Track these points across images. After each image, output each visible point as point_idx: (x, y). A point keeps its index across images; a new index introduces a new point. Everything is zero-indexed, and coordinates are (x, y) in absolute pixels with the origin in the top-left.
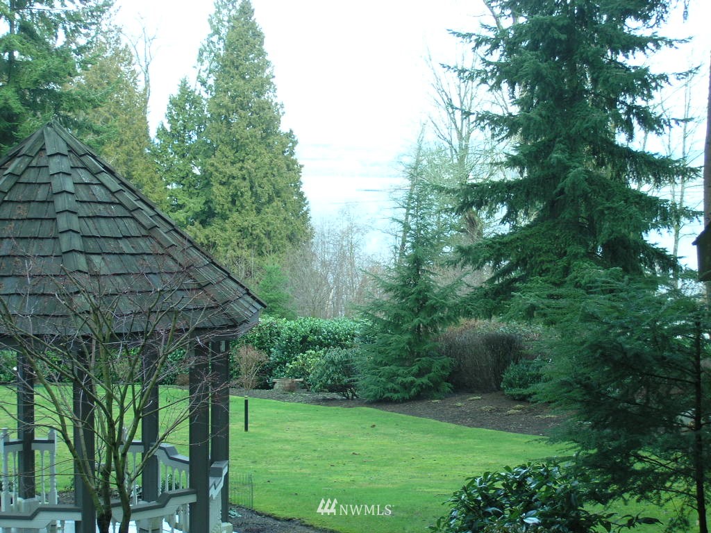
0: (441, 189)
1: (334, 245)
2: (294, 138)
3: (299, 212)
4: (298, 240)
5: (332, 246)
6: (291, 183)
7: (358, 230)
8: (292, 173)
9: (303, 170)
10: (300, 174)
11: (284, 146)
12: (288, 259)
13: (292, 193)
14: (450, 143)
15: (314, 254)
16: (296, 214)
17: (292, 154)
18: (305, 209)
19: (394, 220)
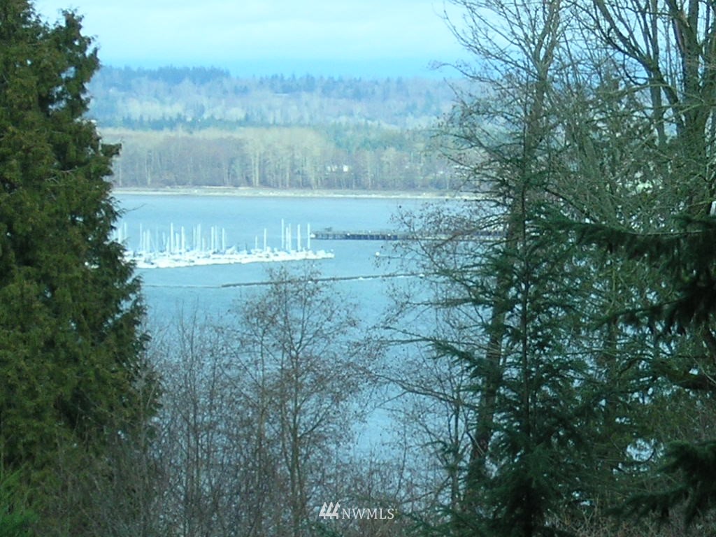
0: (612, 240)
1: (230, 436)
2: (83, 48)
3: (105, 318)
4: (100, 421)
5: (223, 440)
6: (75, 213)
7: (320, 381)
8: (76, 177)
9: (117, 163)
10: (106, 179)
11: (46, 76)
12: (65, 488)
13: (76, 250)
14: (651, 65)
15: (156, 471)
16: (93, 326)
17: (77, 106)
18: (126, 305)
19: (443, 347)
